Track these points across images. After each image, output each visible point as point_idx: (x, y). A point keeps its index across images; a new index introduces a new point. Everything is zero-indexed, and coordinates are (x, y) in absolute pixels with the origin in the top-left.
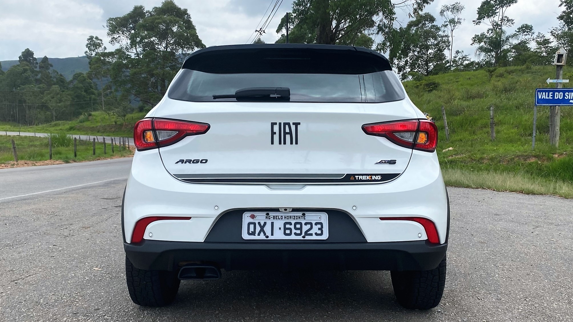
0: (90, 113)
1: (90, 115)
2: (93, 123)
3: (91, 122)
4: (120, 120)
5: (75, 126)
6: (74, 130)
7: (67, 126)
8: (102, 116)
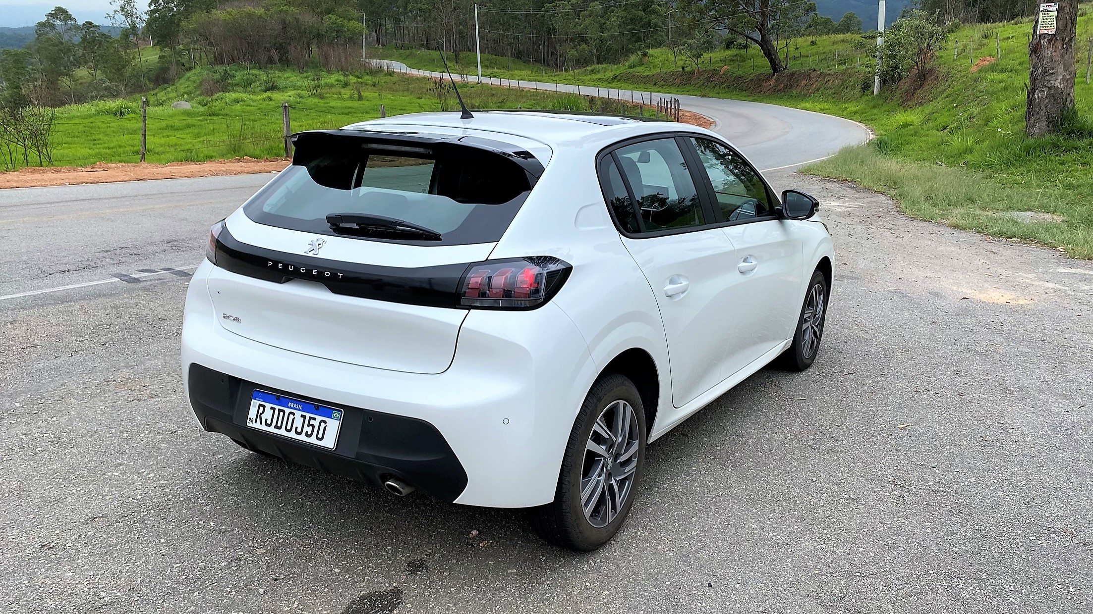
0: (647, 50)
1: (645, 55)
2: (648, 69)
3: (646, 67)
4: (692, 65)
5: (621, 73)
6: (619, 80)
7: (609, 74)
8: (664, 57)
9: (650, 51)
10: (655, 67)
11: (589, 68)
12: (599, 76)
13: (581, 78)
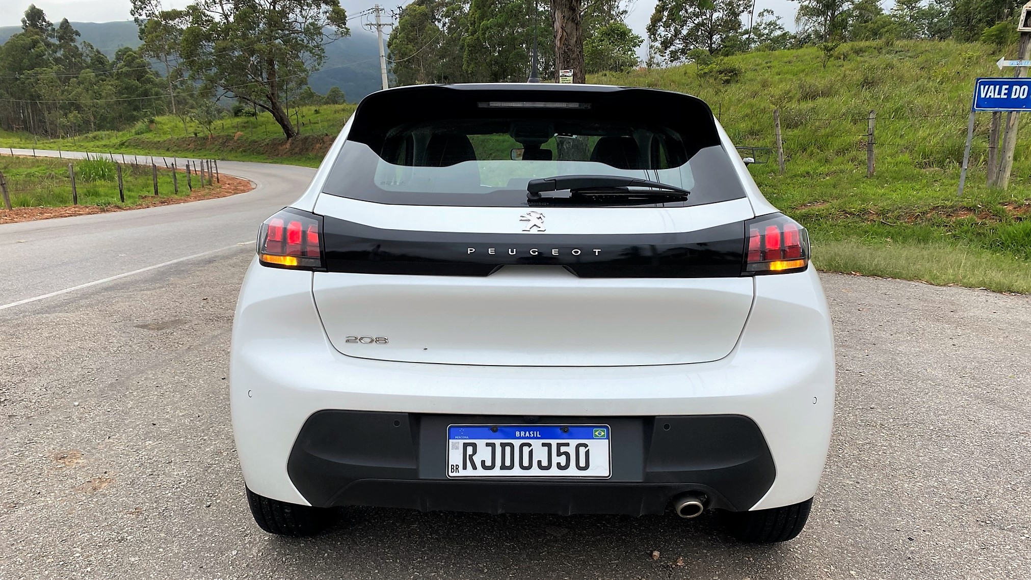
0: (153, 118)
1: (152, 122)
2: (158, 135)
3: (155, 134)
4: (204, 132)
5: (129, 140)
6: (127, 147)
7: (114, 141)
8: (173, 124)
9: (157, 119)
10: (165, 133)
11: (91, 135)
12: (103, 143)
13: (82, 144)
